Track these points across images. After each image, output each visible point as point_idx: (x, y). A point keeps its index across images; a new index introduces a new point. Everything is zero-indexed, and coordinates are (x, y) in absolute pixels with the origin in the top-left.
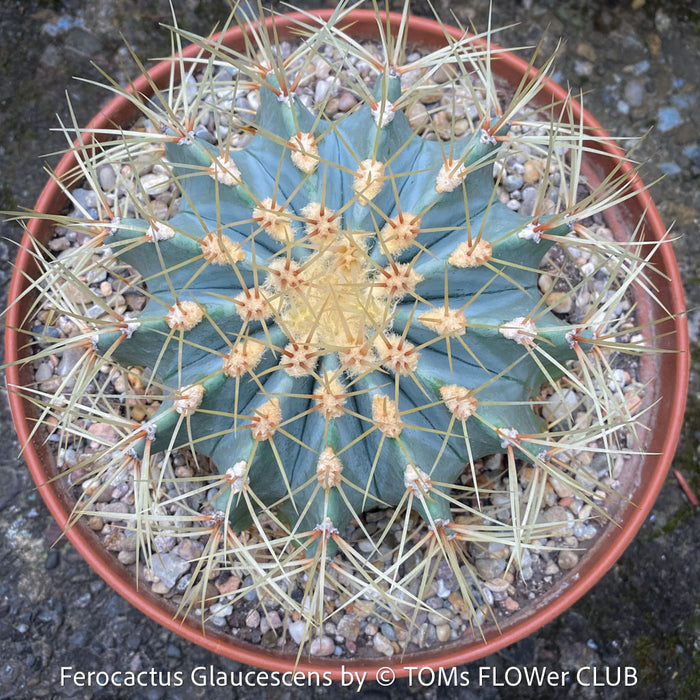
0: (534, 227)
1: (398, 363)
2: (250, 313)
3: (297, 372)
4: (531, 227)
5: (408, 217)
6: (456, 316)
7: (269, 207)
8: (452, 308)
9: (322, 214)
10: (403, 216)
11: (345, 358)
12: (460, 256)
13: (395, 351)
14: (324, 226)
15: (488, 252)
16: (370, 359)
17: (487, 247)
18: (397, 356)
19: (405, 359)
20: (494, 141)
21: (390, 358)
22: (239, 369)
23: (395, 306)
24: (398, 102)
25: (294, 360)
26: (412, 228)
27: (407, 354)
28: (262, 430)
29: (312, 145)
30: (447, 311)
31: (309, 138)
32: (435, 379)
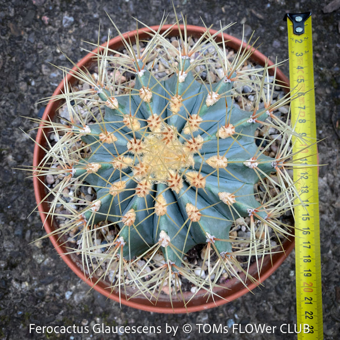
0: (212, 239)
1: (140, 189)
2: (150, 121)
3: (129, 146)
4: (212, 237)
5: (203, 183)
6: (164, 210)
7: (198, 120)
8: (167, 208)
9: (198, 144)
10: (203, 180)
11: (139, 166)
12: (190, 208)
13: (144, 186)
14: (193, 146)
15: (195, 220)
16: (140, 177)
17: (197, 219)
18: (142, 188)
19: (142, 191)
20: (250, 215)
21: (141, 185)
22: (126, 122)
23: (165, 183)
24: (258, 169)
25: (133, 144)
26: (199, 184)
27: (144, 192)
28: (103, 136)
29: (229, 134)
30: (165, 206)
31: (233, 132)
32: (136, 206)
